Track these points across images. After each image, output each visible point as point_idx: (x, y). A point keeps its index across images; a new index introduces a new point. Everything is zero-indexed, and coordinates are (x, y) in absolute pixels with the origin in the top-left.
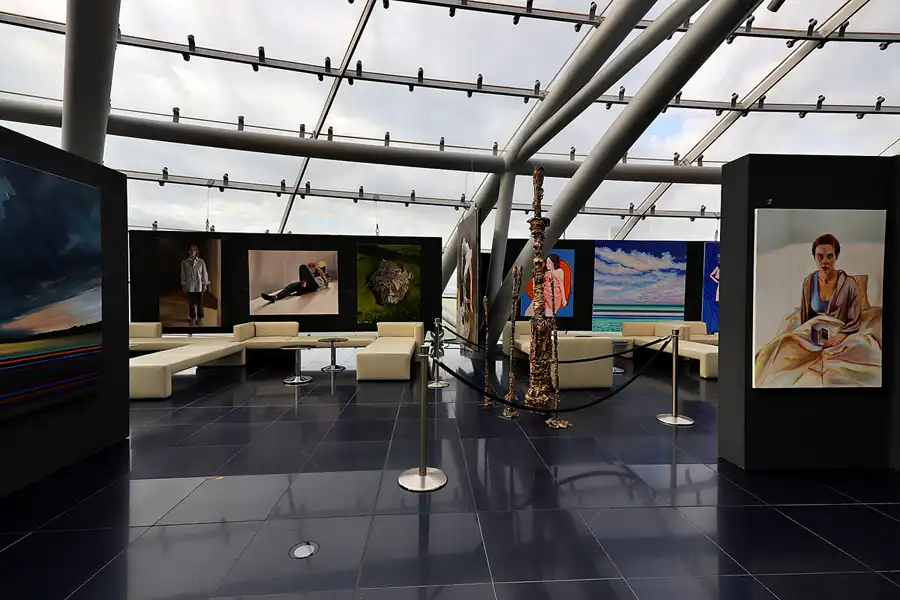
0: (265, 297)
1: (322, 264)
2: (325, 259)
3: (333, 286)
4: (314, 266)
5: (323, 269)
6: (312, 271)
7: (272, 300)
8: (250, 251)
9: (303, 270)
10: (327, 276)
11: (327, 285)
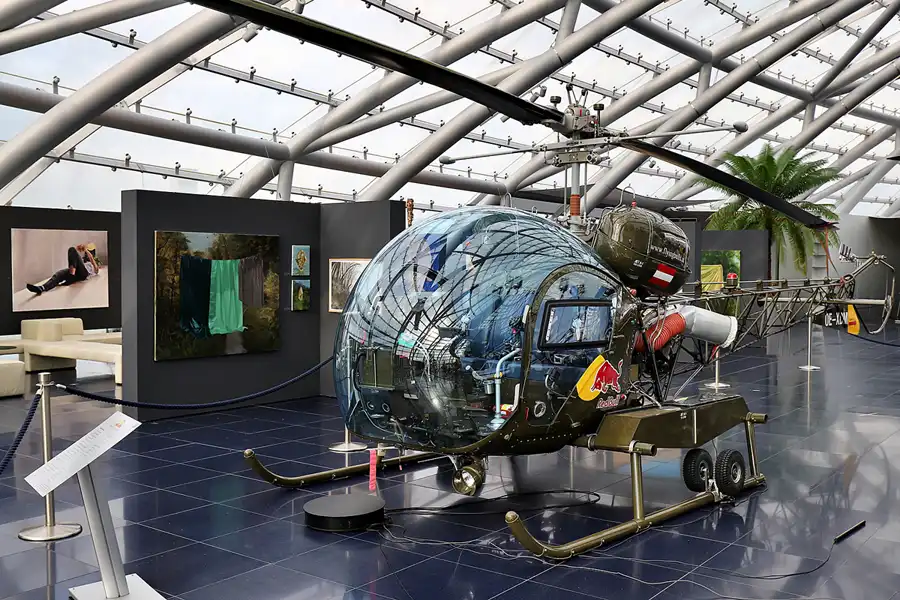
0: (31, 288)
1: (91, 247)
2: (94, 240)
3: (104, 272)
4: (83, 249)
5: (93, 252)
6: (81, 255)
7: (38, 291)
8: (12, 230)
9: (72, 253)
10: (97, 260)
11: (96, 271)
